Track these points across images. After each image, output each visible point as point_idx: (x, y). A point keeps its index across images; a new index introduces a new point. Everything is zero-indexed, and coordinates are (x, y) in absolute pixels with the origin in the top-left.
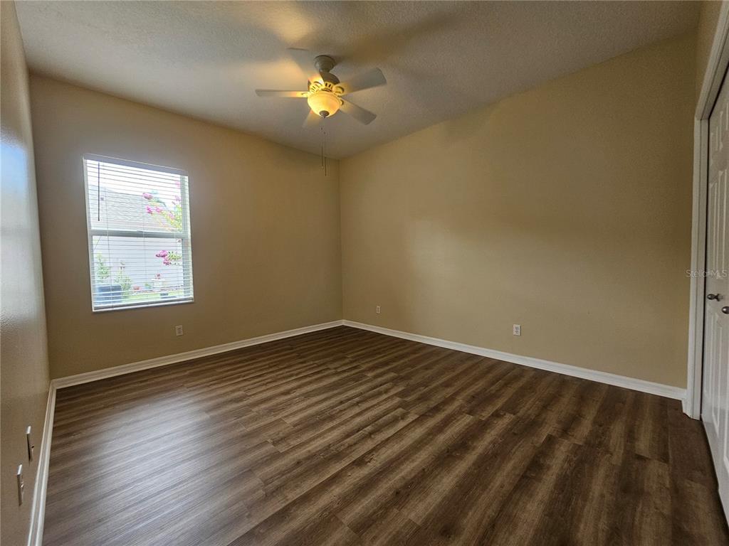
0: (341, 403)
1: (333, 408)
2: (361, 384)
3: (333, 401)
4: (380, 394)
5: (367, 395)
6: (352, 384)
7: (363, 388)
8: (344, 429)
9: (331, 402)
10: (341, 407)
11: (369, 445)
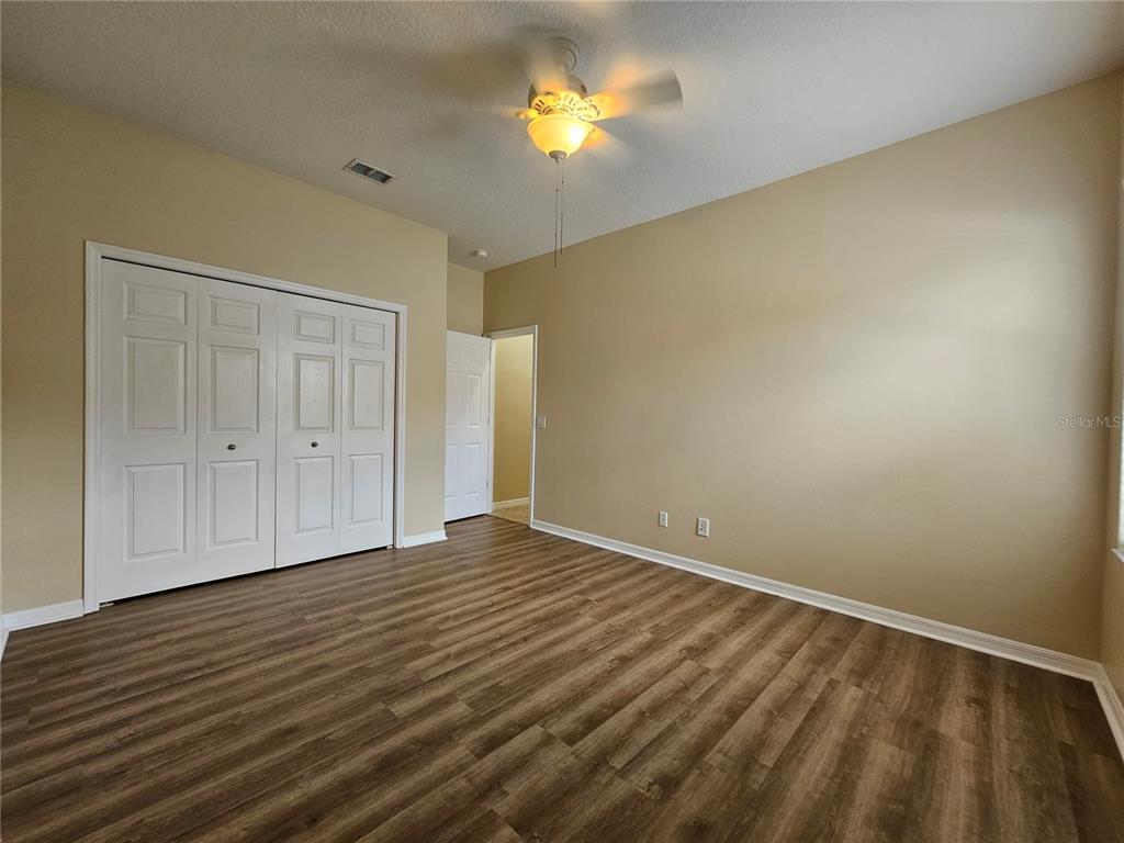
0: (525, 639)
1: (538, 633)
2: (487, 677)
3: (536, 644)
4: (459, 655)
5: (481, 654)
6: (505, 680)
7: (483, 669)
8: (520, 610)
9: (541, 641)
10: (525, 634)
11: (495, 599)
